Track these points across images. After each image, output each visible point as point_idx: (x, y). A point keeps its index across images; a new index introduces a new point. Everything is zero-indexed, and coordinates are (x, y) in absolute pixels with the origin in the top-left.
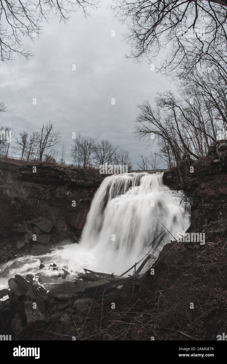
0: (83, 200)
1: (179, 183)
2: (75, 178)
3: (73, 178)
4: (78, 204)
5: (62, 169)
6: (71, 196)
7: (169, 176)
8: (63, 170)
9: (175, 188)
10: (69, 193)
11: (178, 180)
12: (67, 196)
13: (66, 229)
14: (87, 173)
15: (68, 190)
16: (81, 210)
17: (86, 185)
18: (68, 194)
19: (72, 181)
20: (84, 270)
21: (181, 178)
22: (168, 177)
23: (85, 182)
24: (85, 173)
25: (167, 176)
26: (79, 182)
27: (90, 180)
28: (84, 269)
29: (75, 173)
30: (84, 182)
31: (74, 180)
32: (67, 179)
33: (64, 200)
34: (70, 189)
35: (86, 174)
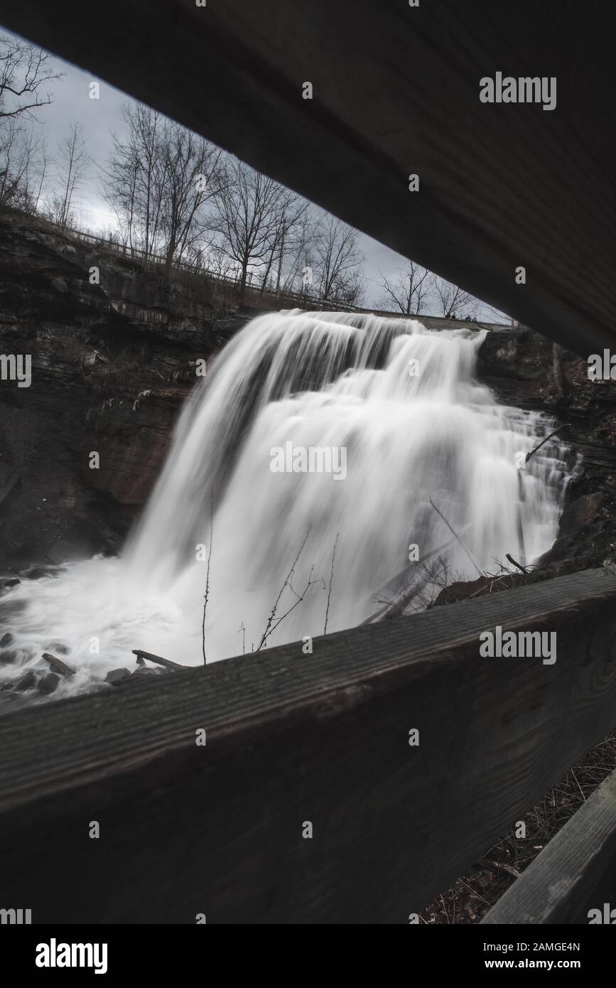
0: (154, 393)
1: (542, 386)
2: (127, 301)
3: (118, 297)
4: (134, 408)
5: (70, 248)
6: (106, 371)
7: (507, 349)
8: (71, 253)
9: (519, 399)
10: (97, 357)
11: (538, 373)
12: (87, 369)
13: (70, 502)
14: (180, 289)
15: (94, 344)
16: (143, 430)
17: (171, 337)
18: (92, 361)
19: (112, 309)
20: (135, 657)
21: (556, 363)
22: (500, 353)
23: (167, 324)
24: (172, 286)
25: (498, 347)
26: (142, 320)
27: (190, 318)
28: (135, 652)
29: (129, 280)
30: (165, 322)
31: (124, 306)
32: (89, 297)
33: (72, 383)
34: (102, 342)
35: (175, 290)
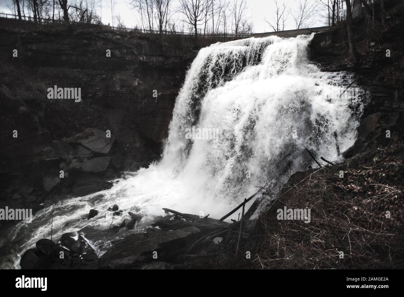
0: (163, 93)
1: (347, 57)
2: (146, 55)
3: (141, 54)
4: (156, 102)
5: (118, 37)
6: (142, 87)
7: (326, 41)
8: (119, 39)
9: (334, 66)
10: (138, 82)
11: (344, 51)
12: (135, 88)
13: (138, 145)
14: (167, 44)
15: (136, 76)
16: (161, 110)
17: (167, 67)
18: (136, 84)
19: (140, 60)
20: (164, 211)
21: (350, 45)
22: (322, 44)
23: (164, 62)
24: (163, 44)
25: (322, 41)
26: (153, 62)
27: (173, 56)
28: (163, 209)
29: (145, 45)
30: (163, 60)
31: (145, 58)
32: (129, 56)
33: (131, 95)
34: (139, 75)
35: (165, 45)
